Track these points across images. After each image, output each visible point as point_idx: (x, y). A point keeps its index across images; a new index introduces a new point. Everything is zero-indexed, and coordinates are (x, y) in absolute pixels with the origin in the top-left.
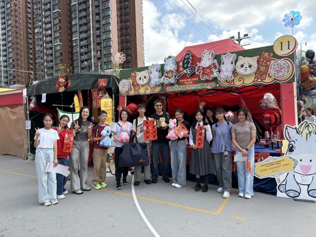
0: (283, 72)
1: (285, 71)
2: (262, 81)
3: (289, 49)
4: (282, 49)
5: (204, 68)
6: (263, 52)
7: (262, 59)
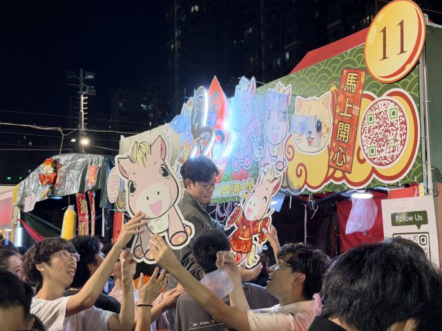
0: (392, 143)
1: (396, 140)
2: (344, 177)
3: (402, 51)
4: (385, 57)
6: (345, 71)
7: (341, 98)
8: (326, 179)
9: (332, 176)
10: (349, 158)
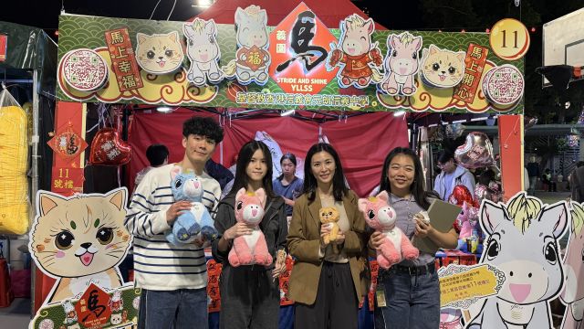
0: (511, 92)
2: (466, 105)
3: (516, 47)
4: (504, 46)
5: (348, 59)
6: (471, 45)
7: (469, 60)
8: (450, 105)
9: (455, 104)
10: (471, 95)
